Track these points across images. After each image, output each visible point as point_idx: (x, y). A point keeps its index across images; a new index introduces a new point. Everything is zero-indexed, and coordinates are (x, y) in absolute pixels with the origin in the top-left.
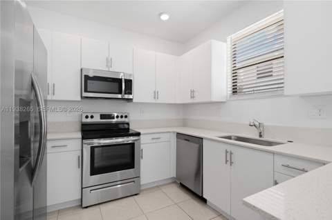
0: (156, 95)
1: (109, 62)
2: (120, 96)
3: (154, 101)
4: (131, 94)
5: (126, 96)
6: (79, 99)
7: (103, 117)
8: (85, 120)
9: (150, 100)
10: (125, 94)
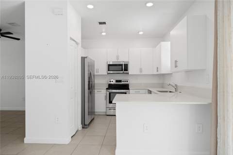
0: (141, 70)
1: (118, 57)
2: (122, 72)
3: (140, 74)
4: (127, 70)
5: (125, 72)
6: (106, 74)
7: (117, 81)
8: (109, 83)
9: (138, 73)
10: (125, 71)
